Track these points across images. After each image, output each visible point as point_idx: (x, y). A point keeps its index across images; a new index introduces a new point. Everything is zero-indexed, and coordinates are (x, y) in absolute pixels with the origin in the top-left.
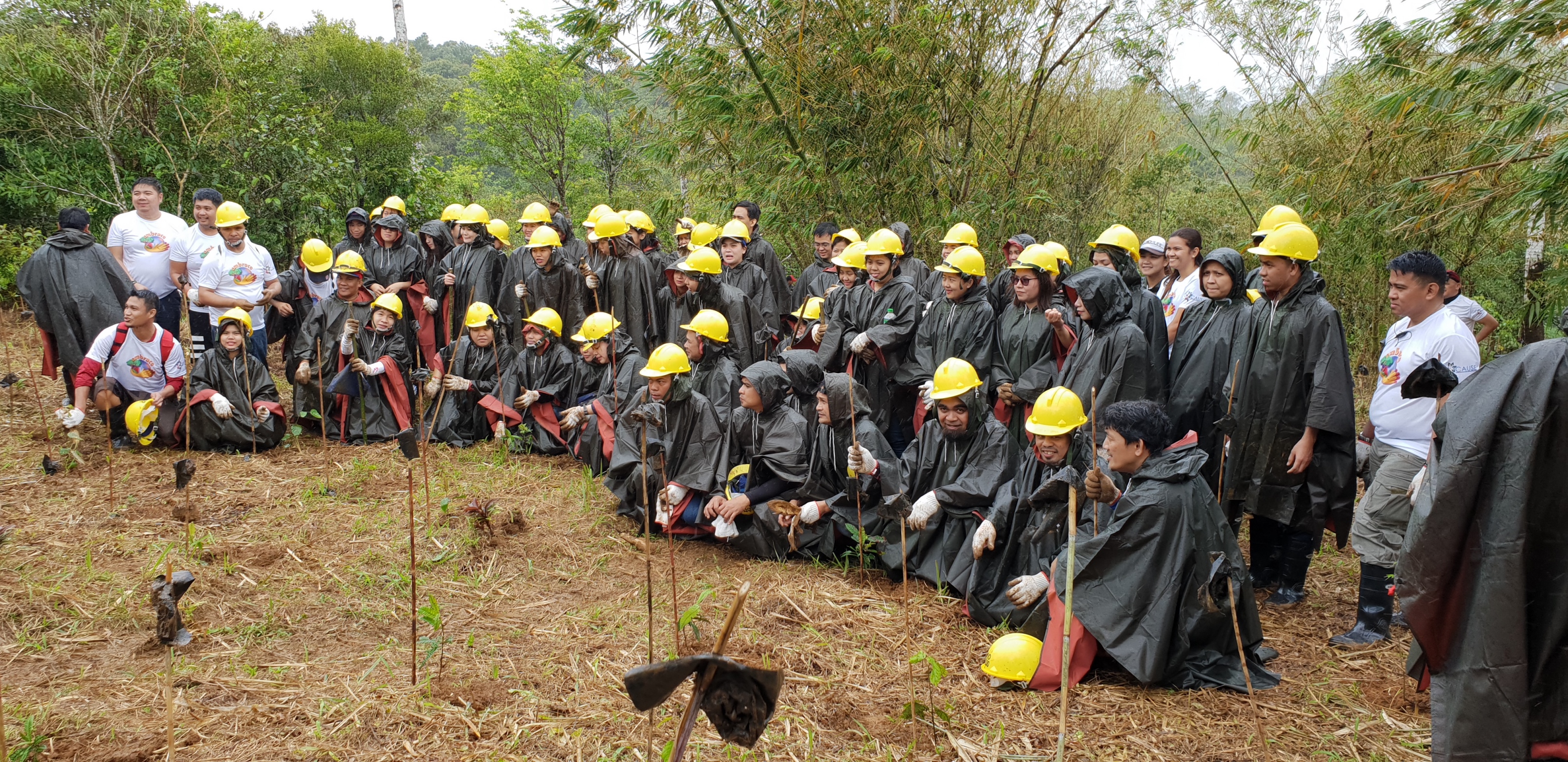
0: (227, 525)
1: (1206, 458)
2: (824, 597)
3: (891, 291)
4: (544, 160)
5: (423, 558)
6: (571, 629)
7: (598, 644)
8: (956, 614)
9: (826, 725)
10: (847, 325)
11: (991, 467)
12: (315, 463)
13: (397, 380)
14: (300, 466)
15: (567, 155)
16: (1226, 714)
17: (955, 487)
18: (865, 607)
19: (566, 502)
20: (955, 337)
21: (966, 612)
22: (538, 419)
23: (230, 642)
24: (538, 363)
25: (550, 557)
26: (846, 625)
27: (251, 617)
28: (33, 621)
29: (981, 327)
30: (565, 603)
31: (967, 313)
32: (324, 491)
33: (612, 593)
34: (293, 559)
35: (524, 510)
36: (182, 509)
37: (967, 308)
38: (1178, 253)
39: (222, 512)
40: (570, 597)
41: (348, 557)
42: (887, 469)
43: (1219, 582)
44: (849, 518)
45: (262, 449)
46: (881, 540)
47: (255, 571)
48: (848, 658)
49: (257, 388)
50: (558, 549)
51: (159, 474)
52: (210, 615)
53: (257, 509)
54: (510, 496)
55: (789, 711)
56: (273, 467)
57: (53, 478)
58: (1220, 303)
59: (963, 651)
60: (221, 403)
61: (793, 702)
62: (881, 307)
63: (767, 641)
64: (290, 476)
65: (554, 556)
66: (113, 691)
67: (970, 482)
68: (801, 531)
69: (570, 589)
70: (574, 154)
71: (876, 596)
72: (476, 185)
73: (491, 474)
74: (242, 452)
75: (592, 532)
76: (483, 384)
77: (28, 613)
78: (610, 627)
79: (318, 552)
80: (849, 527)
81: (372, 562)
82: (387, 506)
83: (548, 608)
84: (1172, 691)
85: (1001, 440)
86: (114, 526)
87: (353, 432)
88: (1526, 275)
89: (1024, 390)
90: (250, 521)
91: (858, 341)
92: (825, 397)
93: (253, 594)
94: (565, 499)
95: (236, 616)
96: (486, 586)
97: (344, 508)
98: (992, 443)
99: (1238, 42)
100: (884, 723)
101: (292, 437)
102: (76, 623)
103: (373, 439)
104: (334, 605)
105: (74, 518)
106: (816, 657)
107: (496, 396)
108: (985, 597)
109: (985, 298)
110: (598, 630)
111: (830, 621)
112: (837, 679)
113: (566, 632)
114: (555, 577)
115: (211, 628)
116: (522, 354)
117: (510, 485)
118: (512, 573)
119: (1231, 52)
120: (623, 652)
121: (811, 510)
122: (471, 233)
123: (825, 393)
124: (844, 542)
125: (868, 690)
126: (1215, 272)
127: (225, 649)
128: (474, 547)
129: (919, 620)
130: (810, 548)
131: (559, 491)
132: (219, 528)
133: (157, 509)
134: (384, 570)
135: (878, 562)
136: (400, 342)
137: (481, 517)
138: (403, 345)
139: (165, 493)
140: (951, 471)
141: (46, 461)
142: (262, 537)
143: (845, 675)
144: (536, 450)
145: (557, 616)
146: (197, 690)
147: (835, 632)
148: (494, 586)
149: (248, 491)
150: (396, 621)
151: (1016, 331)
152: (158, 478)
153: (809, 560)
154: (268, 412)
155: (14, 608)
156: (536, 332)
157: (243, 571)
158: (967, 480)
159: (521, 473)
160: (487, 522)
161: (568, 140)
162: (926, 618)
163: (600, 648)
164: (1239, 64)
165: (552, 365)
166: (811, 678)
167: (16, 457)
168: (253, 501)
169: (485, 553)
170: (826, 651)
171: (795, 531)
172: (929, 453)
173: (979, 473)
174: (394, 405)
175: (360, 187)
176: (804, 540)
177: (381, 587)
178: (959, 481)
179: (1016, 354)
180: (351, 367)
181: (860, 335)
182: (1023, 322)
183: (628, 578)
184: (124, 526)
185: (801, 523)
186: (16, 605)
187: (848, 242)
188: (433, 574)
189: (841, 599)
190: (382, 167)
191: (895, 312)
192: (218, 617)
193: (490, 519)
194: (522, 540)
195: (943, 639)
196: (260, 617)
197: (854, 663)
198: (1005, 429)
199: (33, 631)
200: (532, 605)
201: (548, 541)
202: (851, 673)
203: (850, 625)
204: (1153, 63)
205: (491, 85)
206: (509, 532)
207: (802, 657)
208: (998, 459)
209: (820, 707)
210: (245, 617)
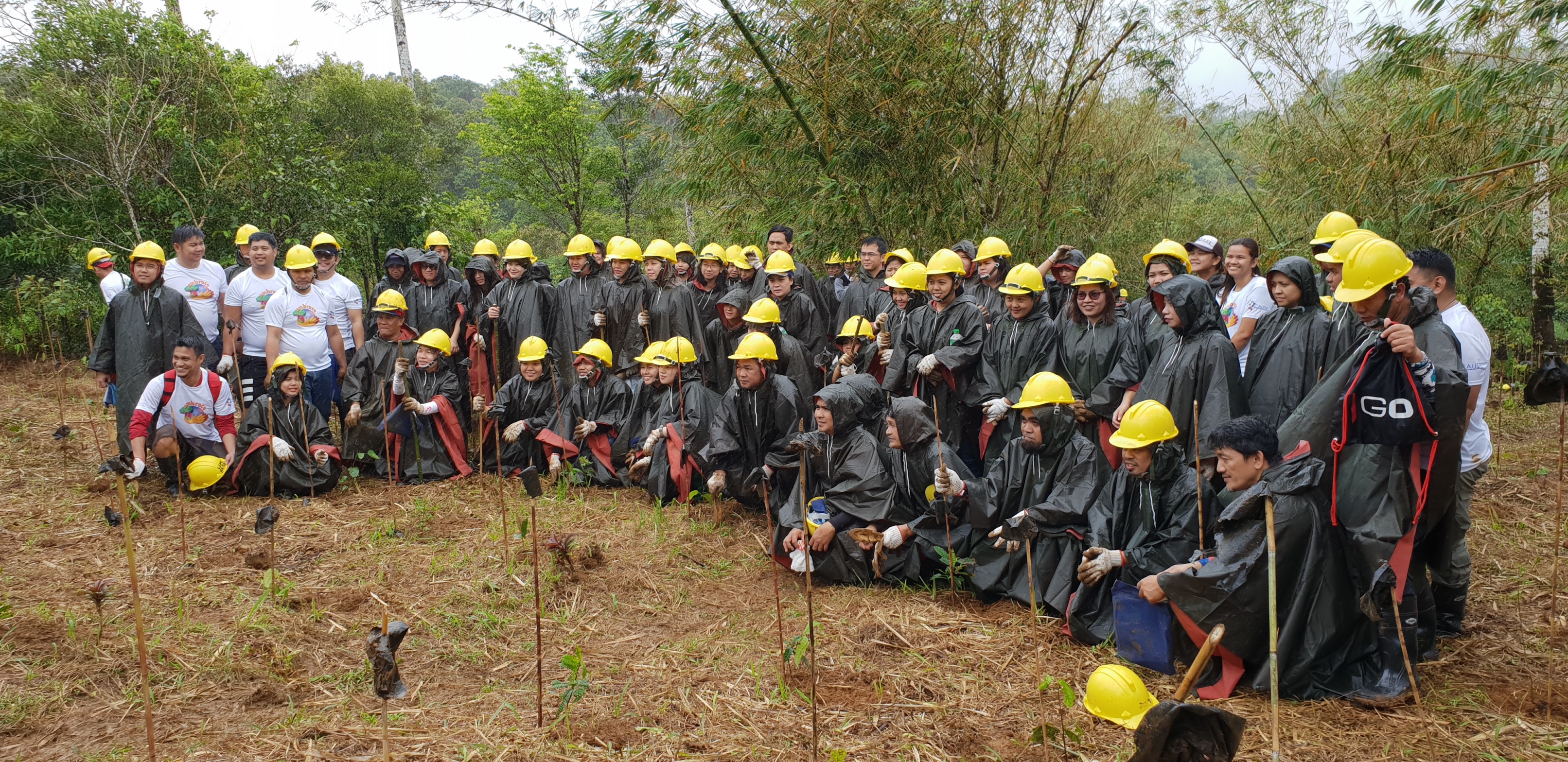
0: (301, 571)
1: (1323, 466)
2: (918, 622)
3: (956, 310)
4: (560, 192)
5: (507, 596)
6: (669, 663)
7: (702, 677)
8: (1057, 634)
9: (953, 752)
10: (911, 348)
11: (1082, 485)
12: (376, 504)
13: (452, 419)
14: (361, 508)
15: (582, 186)
16: (1355, 724)
17: (1047, 506)
18: (964, 630)
19: (639, 534)
20: (1020, 353)
21: (1067, 632)
22: (594, 452)
23: (331, 689)
24: (591, 394)
25: (631, 591)
26: (948, 649)
27: (347, 664)
28: (138, 677)
29: (1043, 344)
30: (655, 636)
31: (1030, 331)
32: (391, 532)
33: (699, 624)
34: (378, 602)
35: (600, 542)
36: (255, 556)
37: (1030, 325)
38: (1241, 261)
39: (293, 558)
40: (659, 630)
41: (432, 599)
42: (974, 490)
43: (1381, 592)
44: (932, 540)
45: (320, 492)
46: (972, 562)
47: (342, 616)
48: (959, 682)
49: (313, 431)
50: (639, 582)
51: (222, 522)
52: (307, 663)
53: (328, 553)
54: (581, 530)
55: (913, 739)
56: (335, 511)
57: (116, 530)
58: (1294, 311)
59: (1072, 671)
60: (281, 447)
61: (914, 730)
62: (946, 327)
63: (872, 668)
64: (353, 519)
65: (636, 589)
66: (244, 744)
67: (1062, 500)
68: (885, 557)
69: (657, 622)
70: (590, 184)
71: (971, 619)
72: (485, 219)
73: (556, 509)
74: (300, 496)
75: (669, 563)
76: (536, 421)
77: (132, 668)
78: (708, 660)
79: (400, 594)
80: (938, 550)
81: (455, 603)
82: (458, 545)
83: (638, 643)
84: (1295, 702)
85: (1090, 457)
86: (190, 576)
87: (408, 473)
88: (1533, 272)
89: (1099, 406)
90: (323, 566)
91: (927, 363)
92: (893, 421)
93: (344, 640)
94: (637, 531)
95: (333, 663)
96: (573, 622)
97: (418, 549)
98: (1081, 460)
99: (1249, 50)
100: (1009, 747)
101: (350, 478)
102: (180, 677)
103: (428, 477)
104: (427, 648)
105: (149, 569)
106: (926, 682)
107: (552, 428)
108: (1089, 618)
109: (1047, 315)
110: (697, 663)
111: (931, 646)
112: (950, 704)
113: (665, 666)
114: (641, 611)
115: (309, 678)
116: (576, 387)
117: (578, 518)
118: (597, 608)
119: (1243, 58)
120: (728, 685)
121: (893, 535)
122: (519, 268)
123: (893, 417)
124: (931, 565)
125: (985, 714)
126: (1281, 283)
127: (327, 697)
128: (556, 583)
129: (1021, 640)
130: (894, 574)
131: (630, 523)
132: (293, 574)
133: (226, 557)
134: (470, 610)
135: (968, 584)
136: (453, 381)
137: (562, 551)
138: (456, 384)
139: (232, 541)
140: (1039, 489)
141: (108, 512)
142: (338, 581)
143: (959, 700)
144: (595, 482)
145: (650, 650)
146: (327, 741)
147: (938, 657)
148: (581, 621)
149: (315, 536)
150: (490, 661)
151: (1081, 347)
152: (222, 525)
153: (896, 585)
154: (327, 456)
155: (118, 663)
156: (587, 363)
157: (330, 617)
158: (1059, 498)
159: (587, 506)
160: (568, 558)
161: (583, 171)
162: (1028, 639)
163: (704, 681)
164: (1250, 70)
165: (605, 395)
166: (926, 704)
167: (74, 508)
168: (322, 545)
169: (568, 589)
170: (934, 676)
171: (879, 557)
172: (1016, 471)
173: (1071, 491)
174: (448, 444)
175: (375, 225)
176: (888, 565)
177: (470, 628)
178: (1051, 498)
179: (1084, 368)
180: (403, 406)
181: (928, 357)
182: (1086, 337)
183: (713, 609)
184: (201, 575)
185: (884, 548)
186: (120, 661)
187: (902, 261)
188: (519, 613)
189: (936, 622)
190: (396, 204)
191: (962, 333)
192: (315, 665)
193: (571, 554)
194: (602, 574)
195: (1048, 660)
196: (356, 663)
197: (965, 688)
198: (1093, 446)
199: (139, 687)
200: (622, 639)
201: (628, 574)
202: (964, 697)
203: (953, 649)
204: (1166, 74)
205: (506, 120)
206: (588, 567)
207: (912, 683)
208: (1088, 476)
209: (943, 732)
210: (342, 664)
